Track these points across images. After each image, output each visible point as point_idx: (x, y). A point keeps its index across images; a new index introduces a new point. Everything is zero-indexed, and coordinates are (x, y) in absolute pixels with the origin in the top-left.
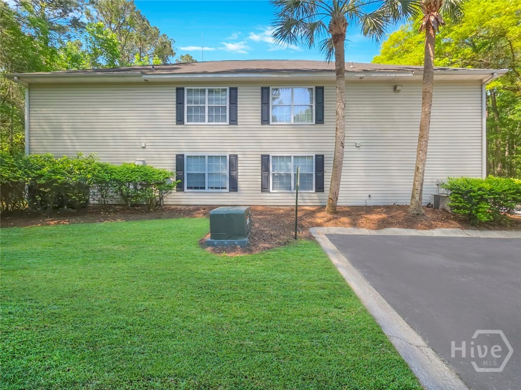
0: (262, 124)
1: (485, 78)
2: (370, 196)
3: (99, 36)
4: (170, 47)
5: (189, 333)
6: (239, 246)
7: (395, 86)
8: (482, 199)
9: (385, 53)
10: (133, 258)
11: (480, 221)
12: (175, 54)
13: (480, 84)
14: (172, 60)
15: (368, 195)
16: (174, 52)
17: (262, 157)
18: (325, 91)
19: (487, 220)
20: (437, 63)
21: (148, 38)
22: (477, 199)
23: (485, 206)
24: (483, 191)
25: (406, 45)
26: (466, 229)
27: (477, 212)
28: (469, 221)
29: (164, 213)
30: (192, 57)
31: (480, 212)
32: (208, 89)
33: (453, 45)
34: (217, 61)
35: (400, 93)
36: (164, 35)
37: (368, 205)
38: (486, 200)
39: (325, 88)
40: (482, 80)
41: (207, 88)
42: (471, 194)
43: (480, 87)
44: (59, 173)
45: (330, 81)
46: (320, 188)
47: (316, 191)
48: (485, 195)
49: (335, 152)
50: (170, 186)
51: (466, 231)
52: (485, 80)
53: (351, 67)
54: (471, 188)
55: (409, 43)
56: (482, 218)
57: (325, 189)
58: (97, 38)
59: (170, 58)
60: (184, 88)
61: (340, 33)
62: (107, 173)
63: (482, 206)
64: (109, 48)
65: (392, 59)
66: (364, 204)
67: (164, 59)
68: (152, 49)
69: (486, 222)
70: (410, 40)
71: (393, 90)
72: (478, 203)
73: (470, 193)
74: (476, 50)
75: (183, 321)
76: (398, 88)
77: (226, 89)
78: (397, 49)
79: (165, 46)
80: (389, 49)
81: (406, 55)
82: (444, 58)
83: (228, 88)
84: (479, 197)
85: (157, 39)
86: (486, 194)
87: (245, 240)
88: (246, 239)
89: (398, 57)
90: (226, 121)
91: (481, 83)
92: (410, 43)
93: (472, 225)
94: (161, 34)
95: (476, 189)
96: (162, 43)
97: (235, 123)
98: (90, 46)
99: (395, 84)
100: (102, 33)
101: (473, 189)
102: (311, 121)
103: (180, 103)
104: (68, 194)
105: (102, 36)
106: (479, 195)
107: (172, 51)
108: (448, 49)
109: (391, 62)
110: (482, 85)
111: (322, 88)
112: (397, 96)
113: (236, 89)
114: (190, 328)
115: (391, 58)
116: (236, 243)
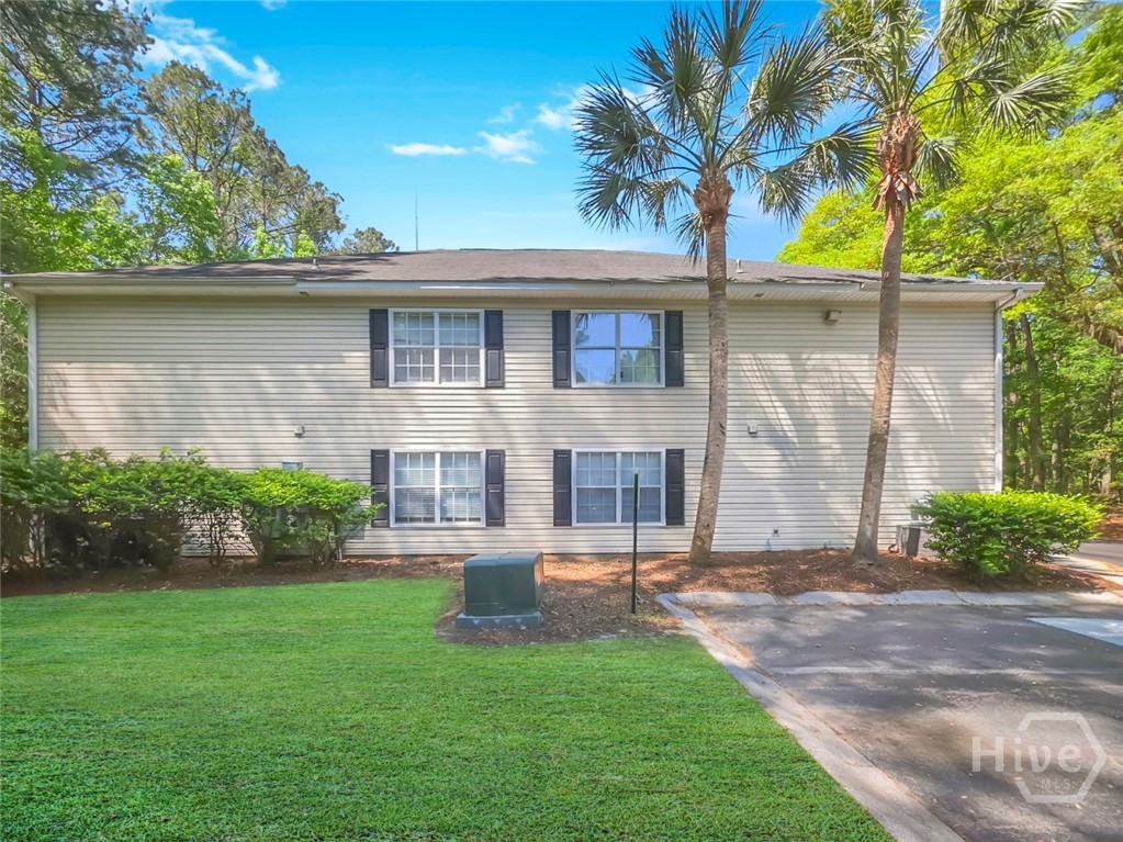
0: (555, 386)
1: (1002, 298)
2: (776, 532)
3: (173, 185)
4: (334, 212)
5: (466, 763)
6: (524, 628)
7: (827, 313)
8: (991, 533)
9: (809, 237)
10: (326, 646)
11: (987, 575)
12: (344, 226)
13: (991, 309)
14: (337, 241)
15: (771, 530)
16: (342, 221)
17: (555, 456)
18: (684, 320)
19: (998, 571)
20: (913, 263)
21: (282, 192)
22: (980, 533)
23: (994, 546)
24: (992, 517)
25: (852, 222)
26: (960, 591)
27: (982, 557)
28: (966, 575)
29: (349, 572)
30: (382, 235)
31: (985, 557)
32: (441, 314)
33: (945, 226)
34: (449, 251)
35: (837, 326)
36: (319, 185)
37: (774, 549)
38: (997, 535)
39: (684, 313)
40: (994, 302)
41: (436, 312)
42: (969, 522)
43: (991, 315)
44: (129, 490)
45: (695, 300)
46: (675, 517)
47: (667, 524)
48: (994, 524)
49: (707, 443)
50: (364, 517)
51: (960, 594)
52: (1001, 303)
53: (738, 271)
54: (970, 511)
55: (858, 218)
56: (990, 568)
57: (686, 519)
58: (166, 191)
59: (333, 235)
60: (386, 311)
61: (717, 208)
62: (231, 489)
63: (990, 545)
64: (195, 212)
65: (822, 250)
66: (764, 548)
67: (318, 238)
68: (291, 215)
69: (999, 576)
70: (859, 211)
71: (820, 320)
72: (982, 540)
73: (967, 521)
74: (991, 234)
75: (451, 745)
76: (833, 316)
77: (478, 314)
78: (832, 229)
79: (321, 210)
80: (814, 228)
81: (850, 242)
82: (927, 251)
83: (482, 312)
84: (984, 529)
85: (303, 194)
86: (996, 523)
87: (535, 615)
88: (538, 614)
89: (834, 248)
90: (478, 380)
91: (994, 308)
92: (860, 219)
93: (972, 582)
94: (312, 181)
95: (978, 513)
96: (315, 203)
97: (499, 383)
98: (148, 208)
99: (826, 309)
100: (178, 181)
101: (973, 513)
102: (655, 380)
103: (378, 341)
104: (148, 532)
105: (179, 187)
106: (983, 525)
107: (338, 221)
108: (936, 235)
109: (820, 258)
110: (995, 313)
111: (680, 314)
112: (831, 332)
113: (500, 313)
114: (467, 755)
115: (819, 248)
116: (518, 621)
